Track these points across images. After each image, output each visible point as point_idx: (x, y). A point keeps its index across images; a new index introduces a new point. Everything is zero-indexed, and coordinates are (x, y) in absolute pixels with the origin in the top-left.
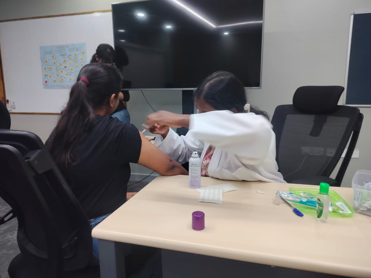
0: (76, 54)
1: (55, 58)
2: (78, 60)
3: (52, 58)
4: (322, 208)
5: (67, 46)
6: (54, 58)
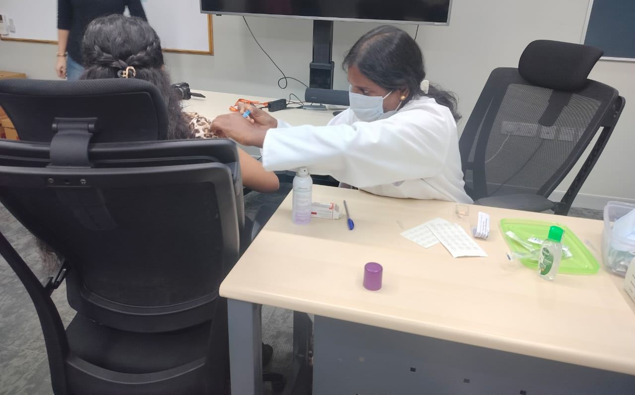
4: (551, 262)
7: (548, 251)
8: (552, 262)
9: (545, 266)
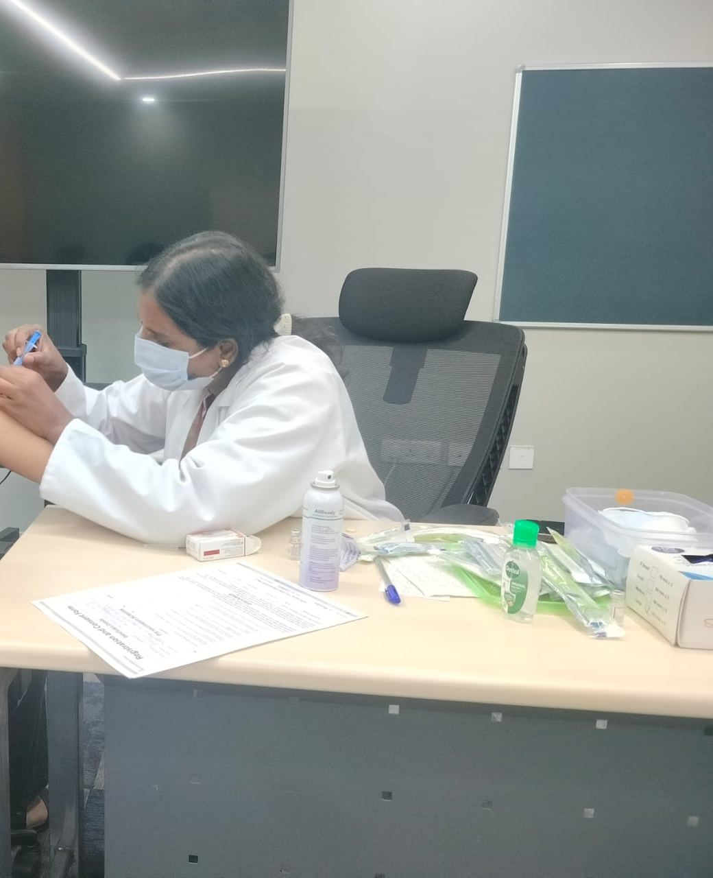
4: (523, 586)
7: (516, 567)
8: (527, 588)
9: (515, 595)
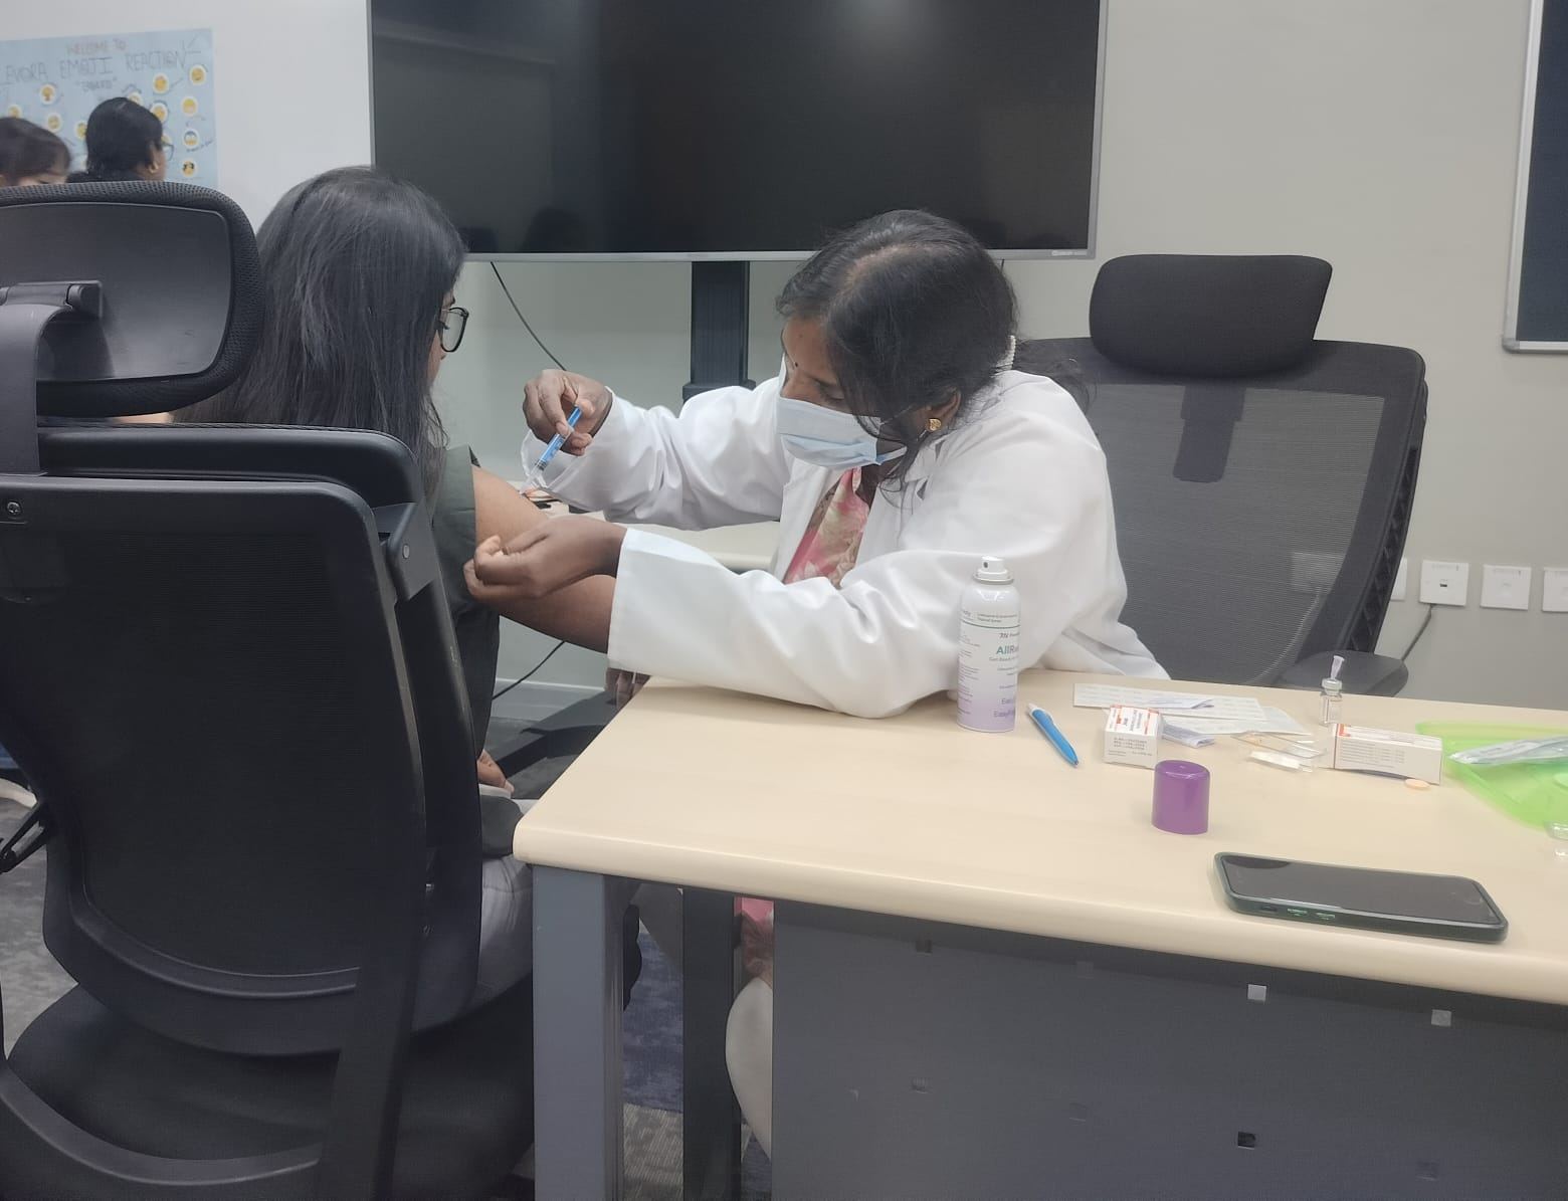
0: (160, 83)
1: (58, 101)
2: (169, 111)
3: (43, 99)
5: (120, 43)
6: (53, 98)
